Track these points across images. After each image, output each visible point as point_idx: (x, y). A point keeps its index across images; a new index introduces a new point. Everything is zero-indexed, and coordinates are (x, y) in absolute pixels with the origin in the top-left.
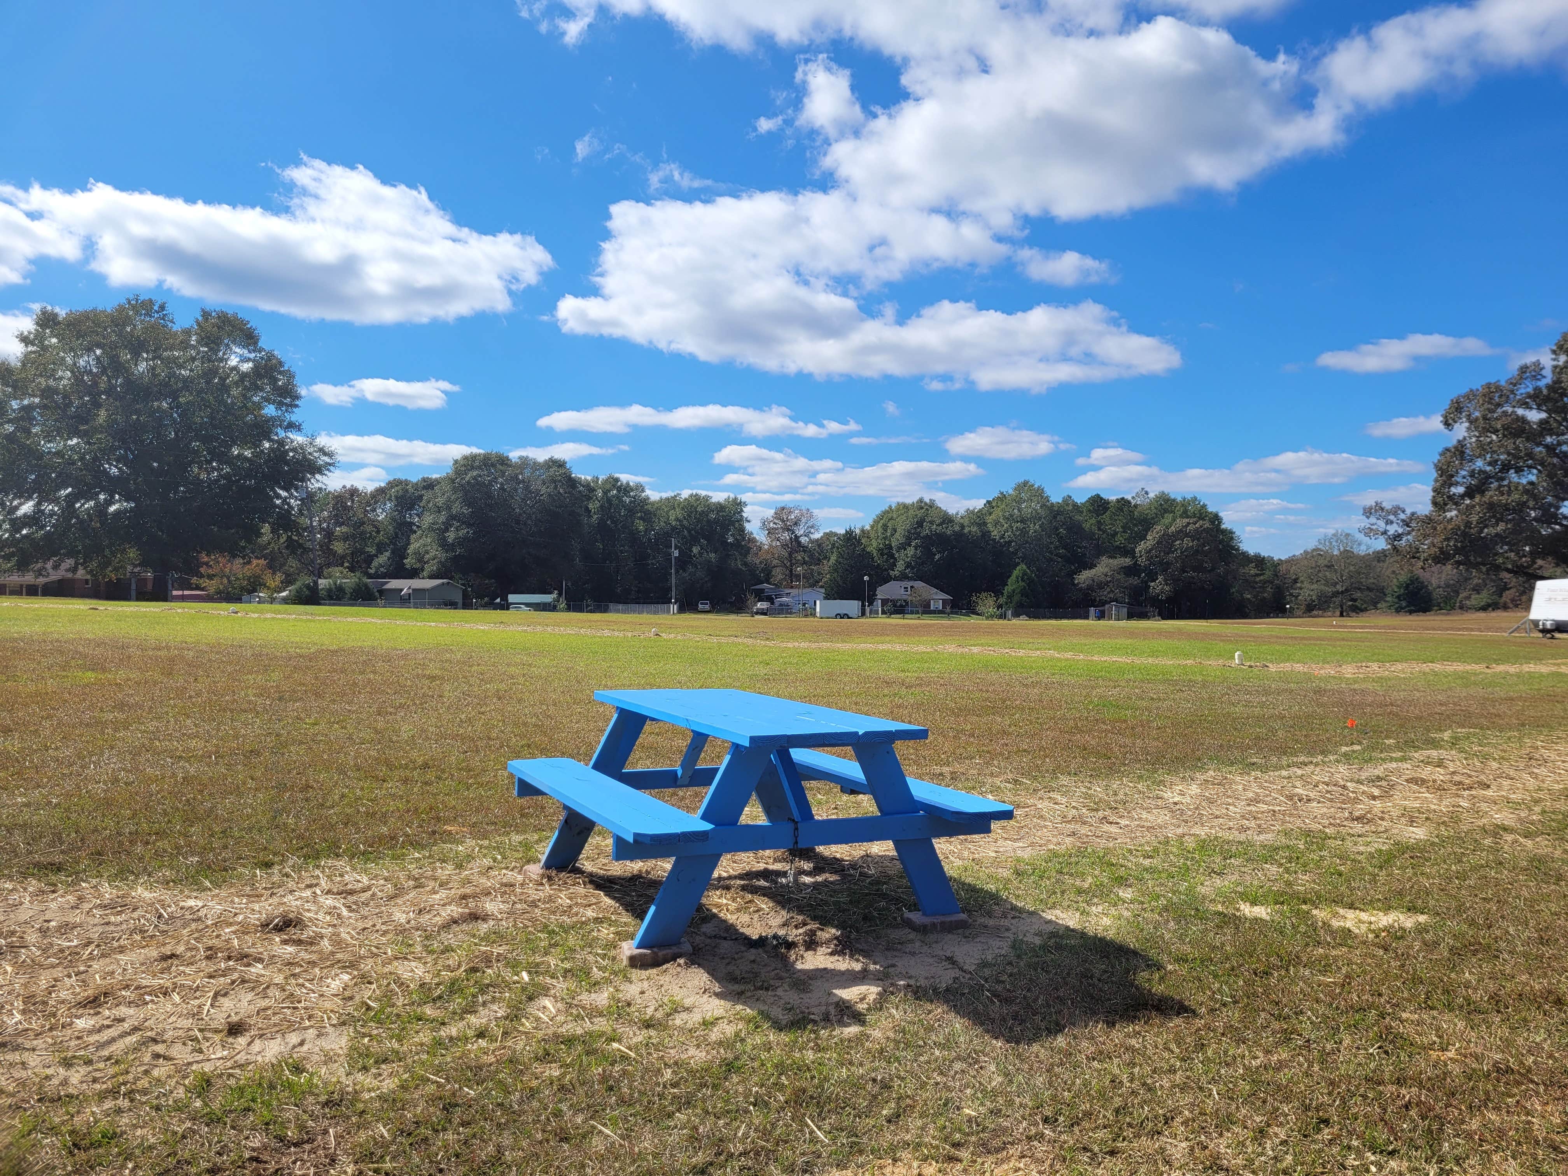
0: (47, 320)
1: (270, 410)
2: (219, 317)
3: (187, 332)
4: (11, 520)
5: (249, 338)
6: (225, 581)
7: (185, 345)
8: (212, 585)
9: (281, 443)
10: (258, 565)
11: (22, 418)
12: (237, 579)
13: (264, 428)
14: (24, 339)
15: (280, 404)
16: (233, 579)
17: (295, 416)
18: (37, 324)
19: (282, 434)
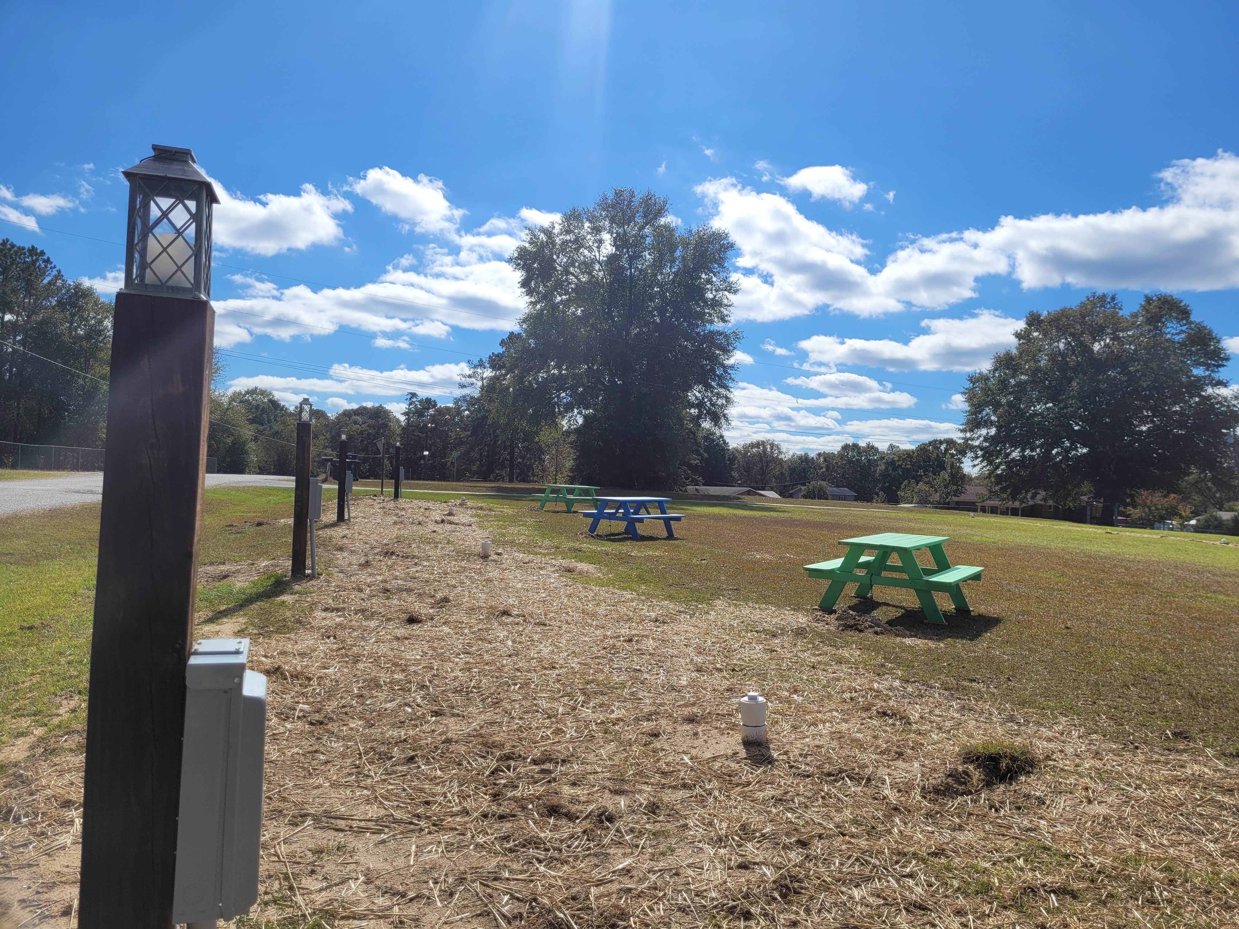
0: (1034, 321)
1: (1198, 372)
2: (1159, 300)
3: (1135, 316)
4: (1006, 462)
5: (1184, 313)
6: (1147, 510)
7: (1133, 325)
8: (1136, 513)
9: (1209, 398)
10: (1174, 498)
11: (1019, 392)
12: (1157, 509)
13: (1197, 385)
14: (1018, 335)
15: (1208, 367)
16: (1153, 508)
17: (1222, 374)
18: (1027, 324)
19: (1210, 390)
